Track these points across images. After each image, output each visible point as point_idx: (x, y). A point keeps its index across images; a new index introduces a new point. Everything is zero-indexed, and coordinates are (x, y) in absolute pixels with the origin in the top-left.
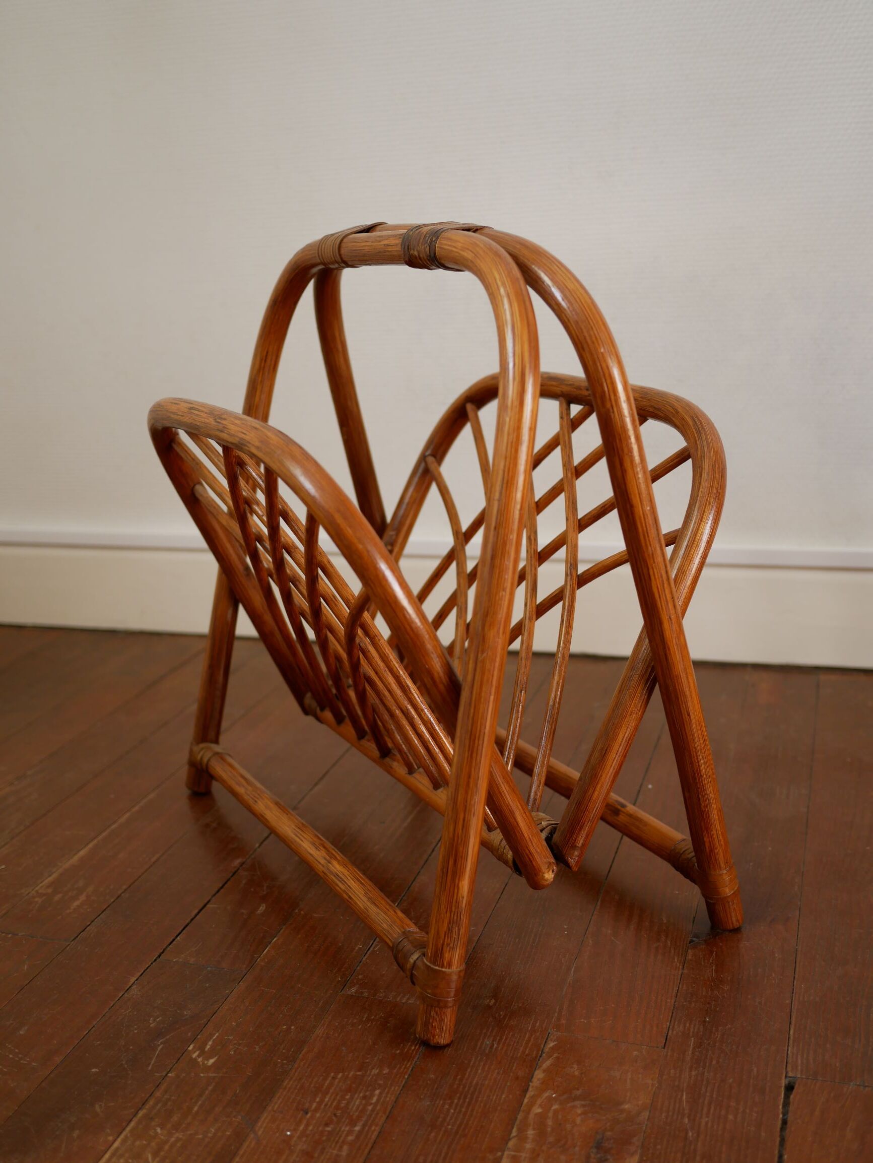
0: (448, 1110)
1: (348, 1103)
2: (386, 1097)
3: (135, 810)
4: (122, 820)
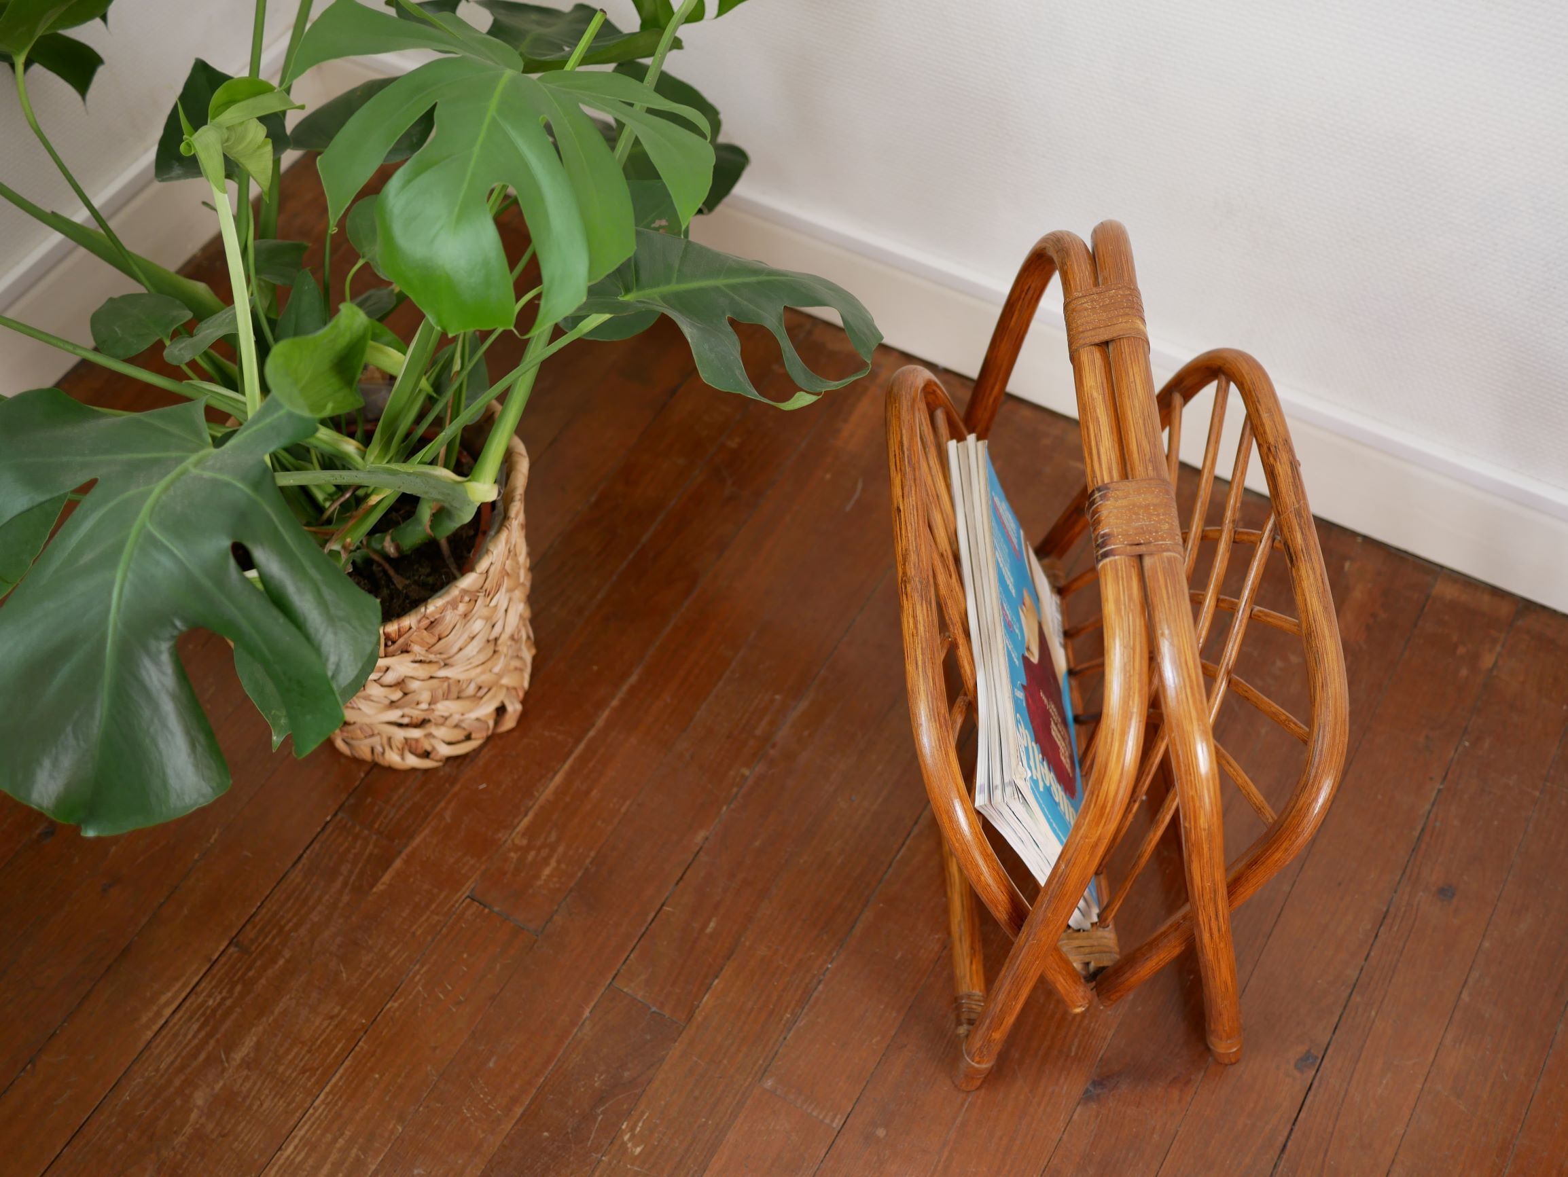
3: (615, 703)
4: (600, 723)
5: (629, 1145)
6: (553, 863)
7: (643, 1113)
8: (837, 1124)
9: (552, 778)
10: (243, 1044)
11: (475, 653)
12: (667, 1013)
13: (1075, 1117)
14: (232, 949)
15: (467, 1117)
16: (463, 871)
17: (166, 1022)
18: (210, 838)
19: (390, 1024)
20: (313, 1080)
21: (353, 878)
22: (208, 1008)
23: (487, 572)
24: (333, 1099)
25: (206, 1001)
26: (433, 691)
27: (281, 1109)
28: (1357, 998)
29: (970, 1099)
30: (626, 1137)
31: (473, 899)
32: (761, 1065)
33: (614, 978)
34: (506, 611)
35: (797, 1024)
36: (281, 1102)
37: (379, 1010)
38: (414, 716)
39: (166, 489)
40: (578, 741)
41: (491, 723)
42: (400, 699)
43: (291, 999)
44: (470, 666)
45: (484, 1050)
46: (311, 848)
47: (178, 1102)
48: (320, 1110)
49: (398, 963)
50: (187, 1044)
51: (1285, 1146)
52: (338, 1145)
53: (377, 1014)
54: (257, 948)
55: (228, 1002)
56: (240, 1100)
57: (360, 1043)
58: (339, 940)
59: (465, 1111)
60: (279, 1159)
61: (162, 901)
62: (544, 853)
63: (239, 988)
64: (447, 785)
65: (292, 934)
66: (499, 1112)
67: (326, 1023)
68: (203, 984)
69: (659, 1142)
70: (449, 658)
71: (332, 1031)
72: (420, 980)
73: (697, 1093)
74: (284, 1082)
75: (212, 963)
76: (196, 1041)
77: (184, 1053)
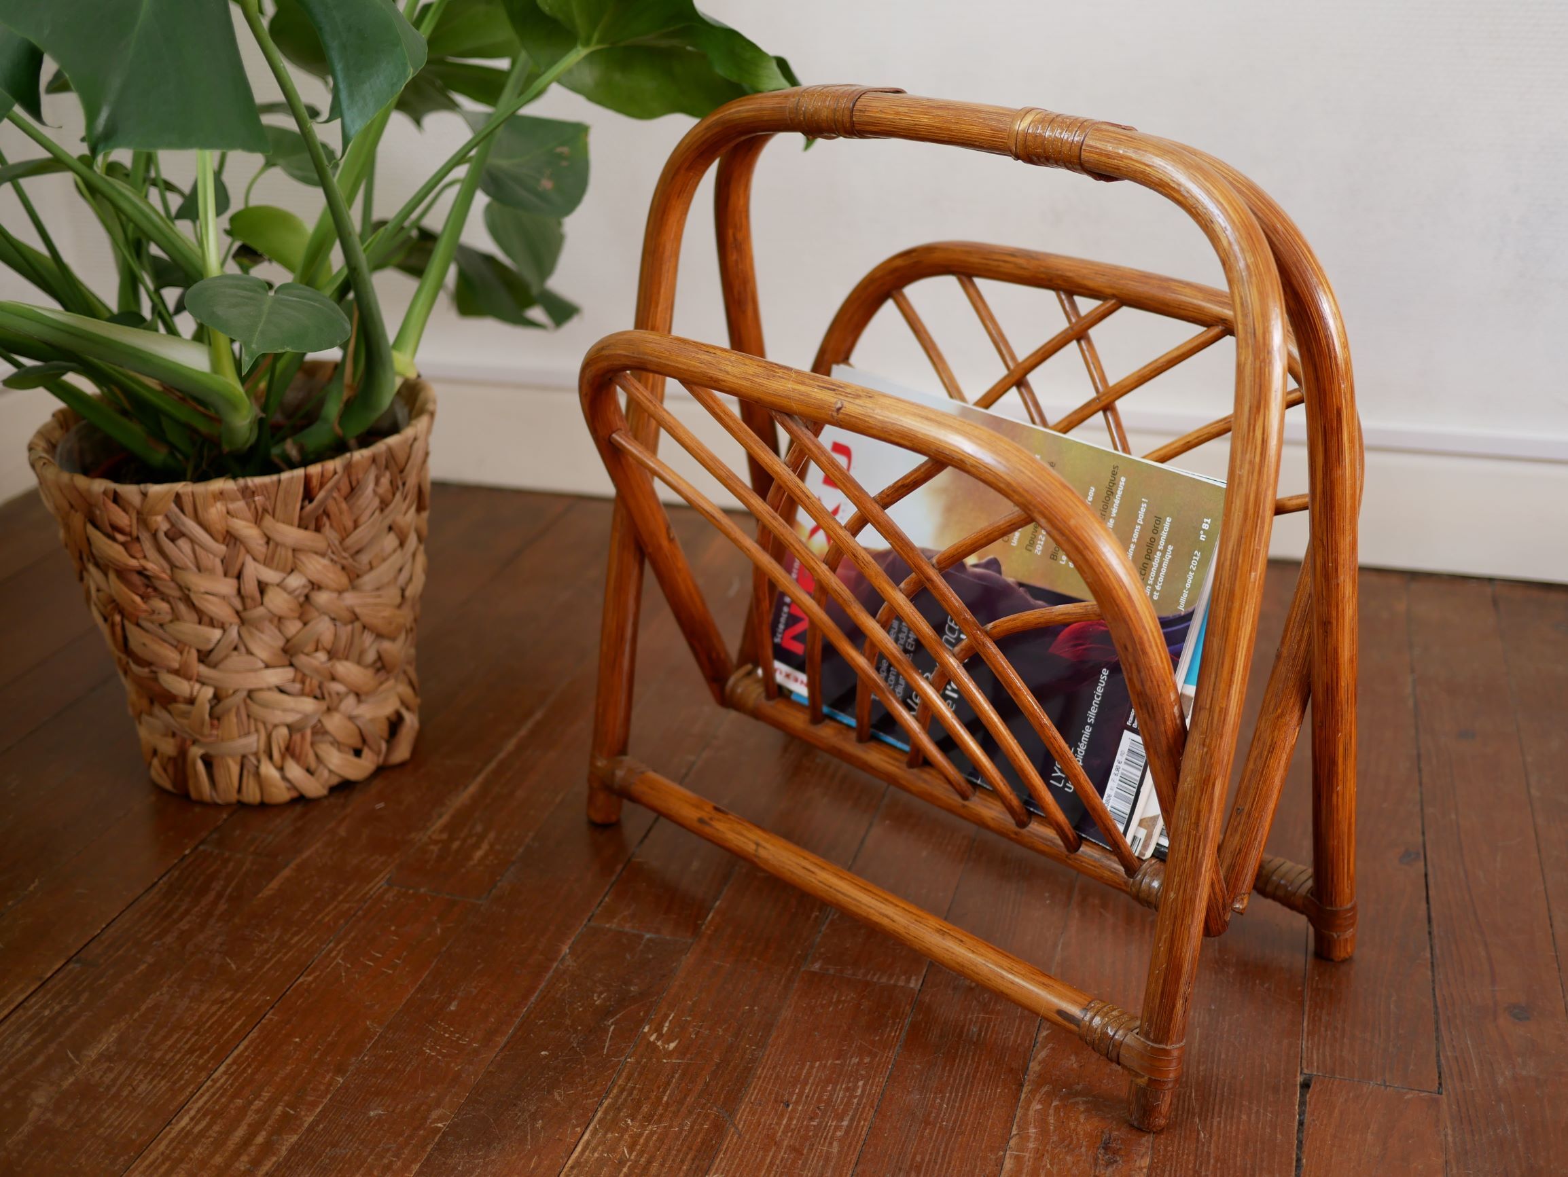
0: (941, 1105)
1: (831, 1095)
2: (871, 1090)
4: (509, 747)
5: (659, 1043)
6: (485, 846)
7: (666, 1016)
8: (914, 984)
9: (464, 790)
10: (100, 1041)
12: (666, 935)
14: (71, 966)
15: (433, 1056)
16: (372, 867)
18: (29, 887)
19: (306, 994)
20: (205, 1058)
21: (229, 890)
22: (43, 1017)
24: (238, 1069)
25: (40, 1013)
27: (164, 1089)
28: (1430, 809)
30: (652, 1038)
31: (390, 886)
32: (799, 955)
33: (589, 920)
35: (830, 917)
36: (163, 1082)
37: (288, 986)
40: (486, 763)
43: (161, 994)
45: (439, 998)
46: (168, 876)
47: (8, 1105)
48: (222, 1080)
49: (305, 946)
50: (16, 1053)
52: (253, 1108)
53: (285, 990)
54: (107, 960)
55: (72, 1010)
56: (102, 1090)
57: (267, 1016)
58: (219, 940)
59: (428, 1051)
60: (169, 1133)
62: (471, 841)
63: (85, 995)
64: (336, 810)
65: (154, 943)
66: (475, 1045)
67: (214, 1008)
68: (34, 1000)
69: (696, 1035)
71: (224, 1012)
72: (337, 955)
73: (729, 988)
74: (164, 1066)
75: (44, 980)
76: (30, 1047)
77: (12, 1061)
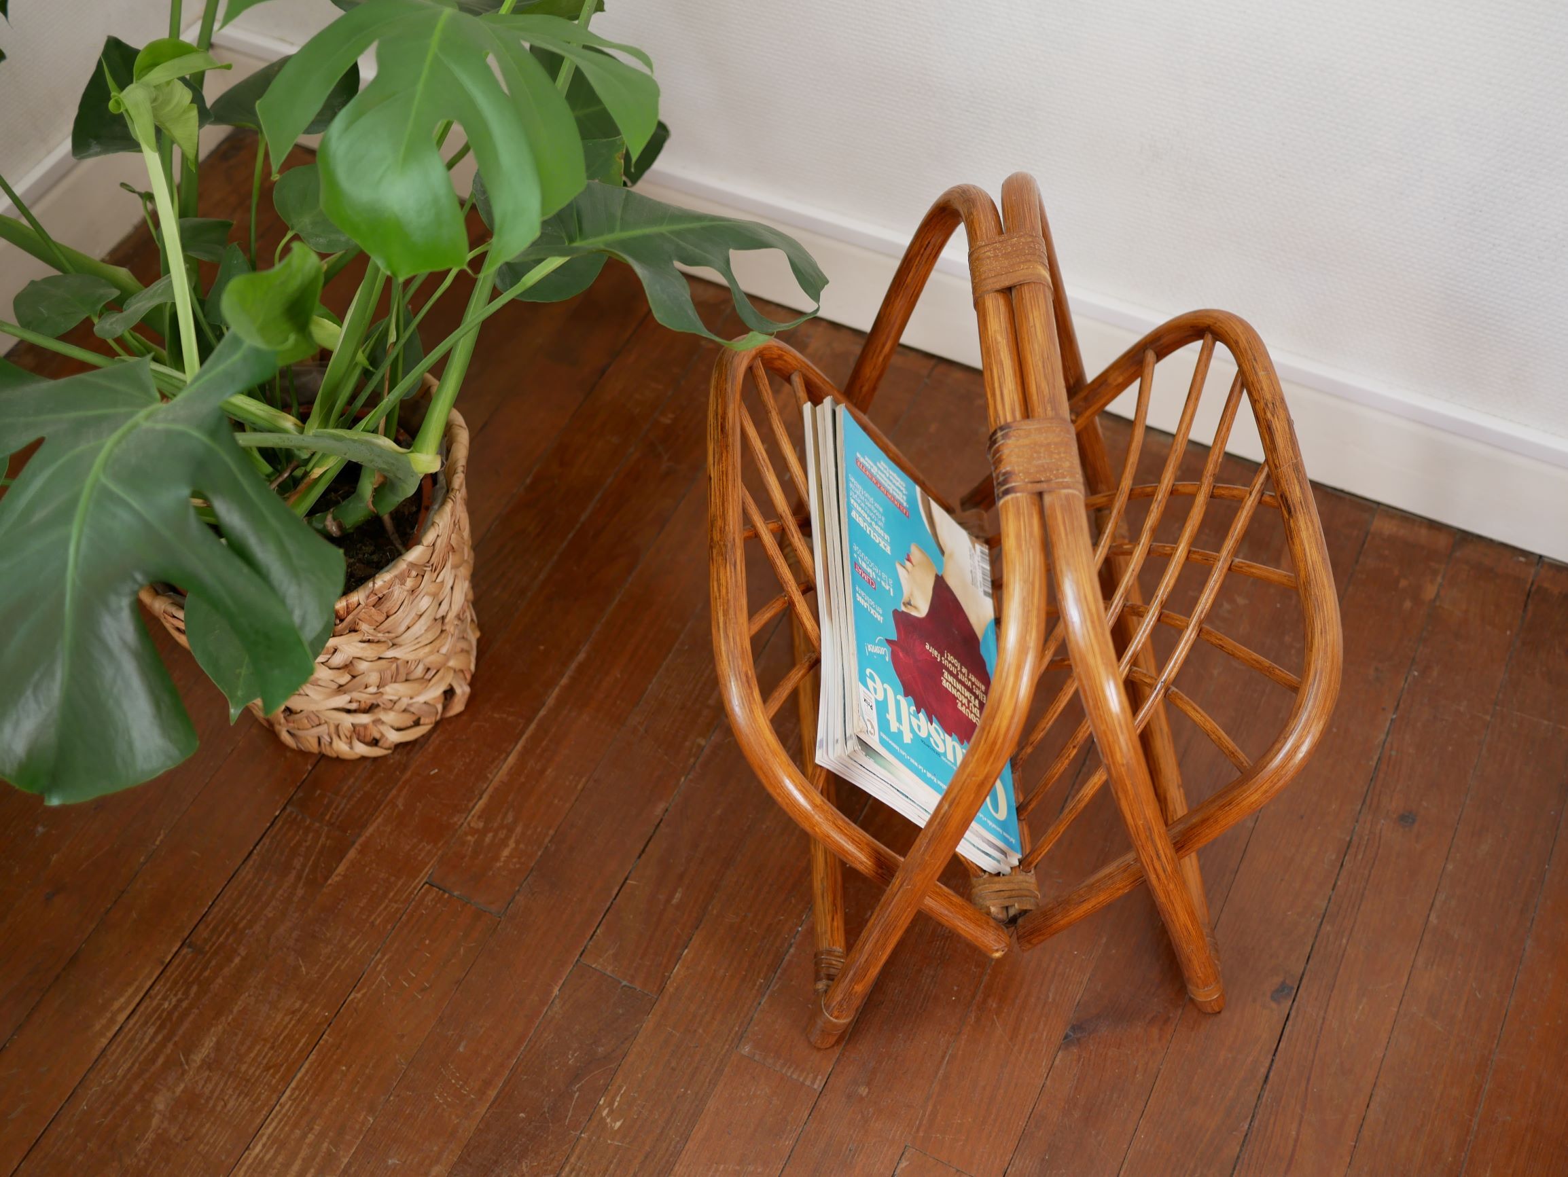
3: (564, 681)
4: (551, 701)
5: (608, 1120)
7: (620, 1087)
8: (818, 1085)
9: (506, 759)
10: (203, 1044)
11: (423, 631)
12: (638, 986)
13: (1057, 1062)
14: (185, 950)
15: (440, 1104)
16: (420, 858)
17: (121, 1028)
18: (156, 840)
19: (355, 1014)
20: (277, 1077)
21: (307, 870)
22: (164, 1010)
23: (434, 545)
24: (300, 1094)
25: (162, 1004)
26: (381, 672)
27: (246, 1108)
28: (1327, 928)
29: (950, 1052)
30: (605, 1113)
31: (432, 885)
32: (737, 1033)
33: (581, 955)
34: (452, 588)
35: (771, 988)
36: (246, 1100)
37: (342, 1002)
38: (362, 700)
39: (119, 442)
40: (529, 721)
41: (440, 707)
42: (347, 683)
43: (249, 996)
44: (418, 646)
45: (453, 1035)
46: (261, 844)
47: (138, 1108)
48: (287, 1107)
49: (359, 954)
50: (144, 1049)
51: (1267, 1077)
52: (307, 1141)
53: (339, 1006)
54: (211, 948)
55: (184, 1004)
56: (203, 1101)
57: (324, 1036)
58: (295, 934)
59: (437, 1097)
60: (247, 1158)
61: (109, 906)
62: (502, 834)
63: (195, 988)
64: (398, 773)
65: (247, 931)
66: (472, 1096)
67: (287, 1019)
68: (157, 988)
69: (638, 1115)
70: (397, 637)
71: (294, 1026)
72: (382, 969)
73: (674, 1064)
74: (248, 1081)
75: (165, 965)
76: (154, 1045)
77: (142, 1058)
